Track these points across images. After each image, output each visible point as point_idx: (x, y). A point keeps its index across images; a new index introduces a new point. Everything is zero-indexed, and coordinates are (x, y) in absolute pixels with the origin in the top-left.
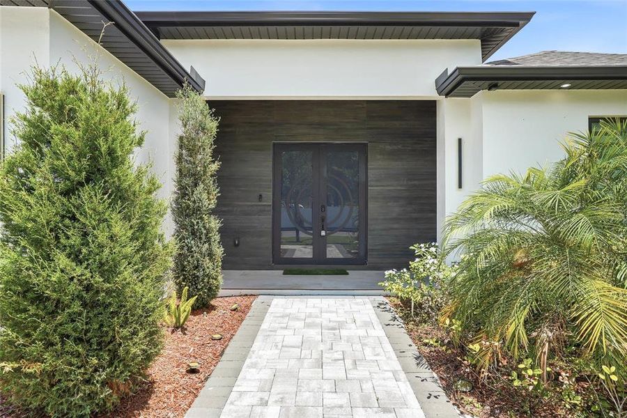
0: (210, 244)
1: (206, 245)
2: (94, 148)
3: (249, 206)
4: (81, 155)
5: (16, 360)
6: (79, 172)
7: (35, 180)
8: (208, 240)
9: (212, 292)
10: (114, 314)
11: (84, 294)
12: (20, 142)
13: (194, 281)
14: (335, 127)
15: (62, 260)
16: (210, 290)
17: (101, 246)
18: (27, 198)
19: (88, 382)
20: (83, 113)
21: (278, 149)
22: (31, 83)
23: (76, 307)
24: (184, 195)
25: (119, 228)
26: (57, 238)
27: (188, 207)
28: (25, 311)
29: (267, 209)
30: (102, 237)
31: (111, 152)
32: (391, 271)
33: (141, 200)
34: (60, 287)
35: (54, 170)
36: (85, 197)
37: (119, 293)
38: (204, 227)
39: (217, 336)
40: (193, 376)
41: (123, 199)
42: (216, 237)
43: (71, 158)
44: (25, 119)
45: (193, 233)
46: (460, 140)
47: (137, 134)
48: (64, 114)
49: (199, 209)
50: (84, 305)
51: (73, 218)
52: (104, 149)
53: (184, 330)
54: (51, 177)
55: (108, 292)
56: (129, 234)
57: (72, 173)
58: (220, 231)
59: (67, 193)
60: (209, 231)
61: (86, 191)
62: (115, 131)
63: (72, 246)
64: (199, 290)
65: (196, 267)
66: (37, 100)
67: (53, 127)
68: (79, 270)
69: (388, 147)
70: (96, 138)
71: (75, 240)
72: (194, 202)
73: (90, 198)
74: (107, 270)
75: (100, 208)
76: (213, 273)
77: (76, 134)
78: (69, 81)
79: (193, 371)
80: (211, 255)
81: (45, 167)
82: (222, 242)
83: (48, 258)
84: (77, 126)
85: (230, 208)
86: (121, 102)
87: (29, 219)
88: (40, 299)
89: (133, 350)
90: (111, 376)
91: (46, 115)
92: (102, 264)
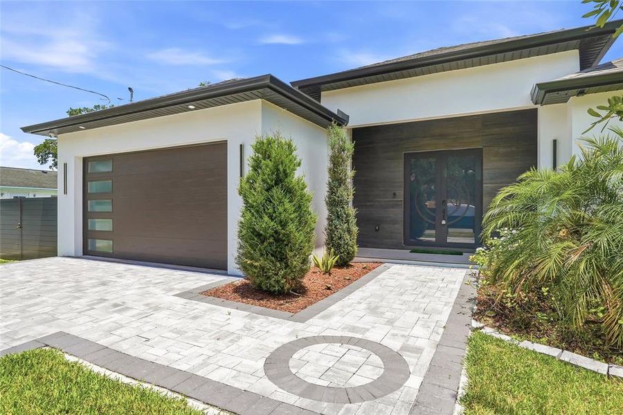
0: (348, 224)
1: (346, 225)
2: (278, 170)
3: (386, 201)
4: (273, 173)
5: (252, 260)
6: (272, 181)
7: (257, 185)
8: (347, 222)
9: (350, 256)
10: (287, 245)
11: (274, 234)
12: (251, 169)
13: (338, 247)
14: (455, 137)
15: (266, 218)
16: (348, 253)
17: (280, 213)
18: (253, 192)
19: (276, 275)
20: (274, 155)
21: (408, 157)
22: (254, 143)
23: (271, 240)
24: (332, 193)
25: (288, 205)
26: (264, 210)
27: (335, 200)
28: (254, 240)
29: (399, 203)
30: (281, 209)
31: (285, 171)
32: (481, 248)
33: (298, 194)
34: (265, 230)
35: (263, 180)
36: (274, 191)
37: (288, 236)
38: (345, 213)
39: (348, 278)
40: (328, 291)
41: (290, 193)
42: (353, 220)
43: (269, 175)
44: (252, 158)
45: (338, 217)
46: (555, 142)
47: (298, 160)
48: (267, 156)
49: (341, 201)
50: (274, 239)
51: (270, 202)
52: (281, 170)
53: (330, 274)
54: (262, 183)
55: (284, 235)
56: (293, 209)
57: (269, 182)
58: (356, 216)
59: (268, 190)
60: (348, 215)
61: (274, 190)
62: (287, 161)
63: (270, 213)
64: (341, 253)
65: (340, 238)
66: (257, 150)
67: (263, 161)
68: (272, 223)
69: (502, 150)
70: (278, 165)
71: (271, 211)
72: (338, 197)
73: (277, 192)
74: (284, 224)
75: (280, 197)
76: (350, 243)
77: (271, 164)
78: (268, 140)
79: (329, 288)
80: (349, 231)
81: (259, 179)
82: (358, 224)
83: (261, 217)
84: (271, 160)
85: (373, 203)
86: (290, 146)
87: (254, 202)
88: (259, 235)
89: (295, 263)
90: (285, 273)
91: (260, 156)
92: (281, 222)
